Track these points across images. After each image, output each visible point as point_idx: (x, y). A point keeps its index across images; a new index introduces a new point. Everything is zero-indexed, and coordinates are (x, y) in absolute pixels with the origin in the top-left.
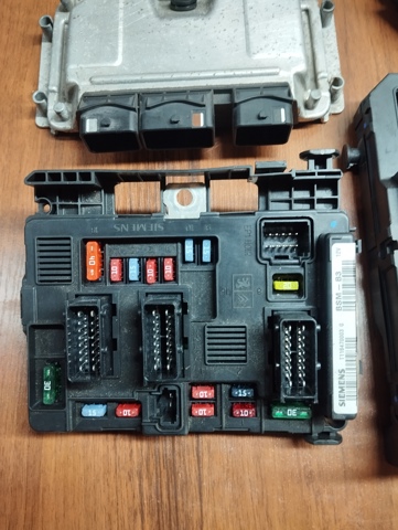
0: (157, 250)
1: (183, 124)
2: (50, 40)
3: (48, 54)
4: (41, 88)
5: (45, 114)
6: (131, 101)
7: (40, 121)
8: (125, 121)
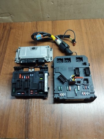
0: (27, 75)
1: (32, 62)
2: (17, 52)
3: (17, 54)
4: (16, 58)
5: (16, 61)
6: (26, 60)
7: (15, 62)
8: (25, 61)
